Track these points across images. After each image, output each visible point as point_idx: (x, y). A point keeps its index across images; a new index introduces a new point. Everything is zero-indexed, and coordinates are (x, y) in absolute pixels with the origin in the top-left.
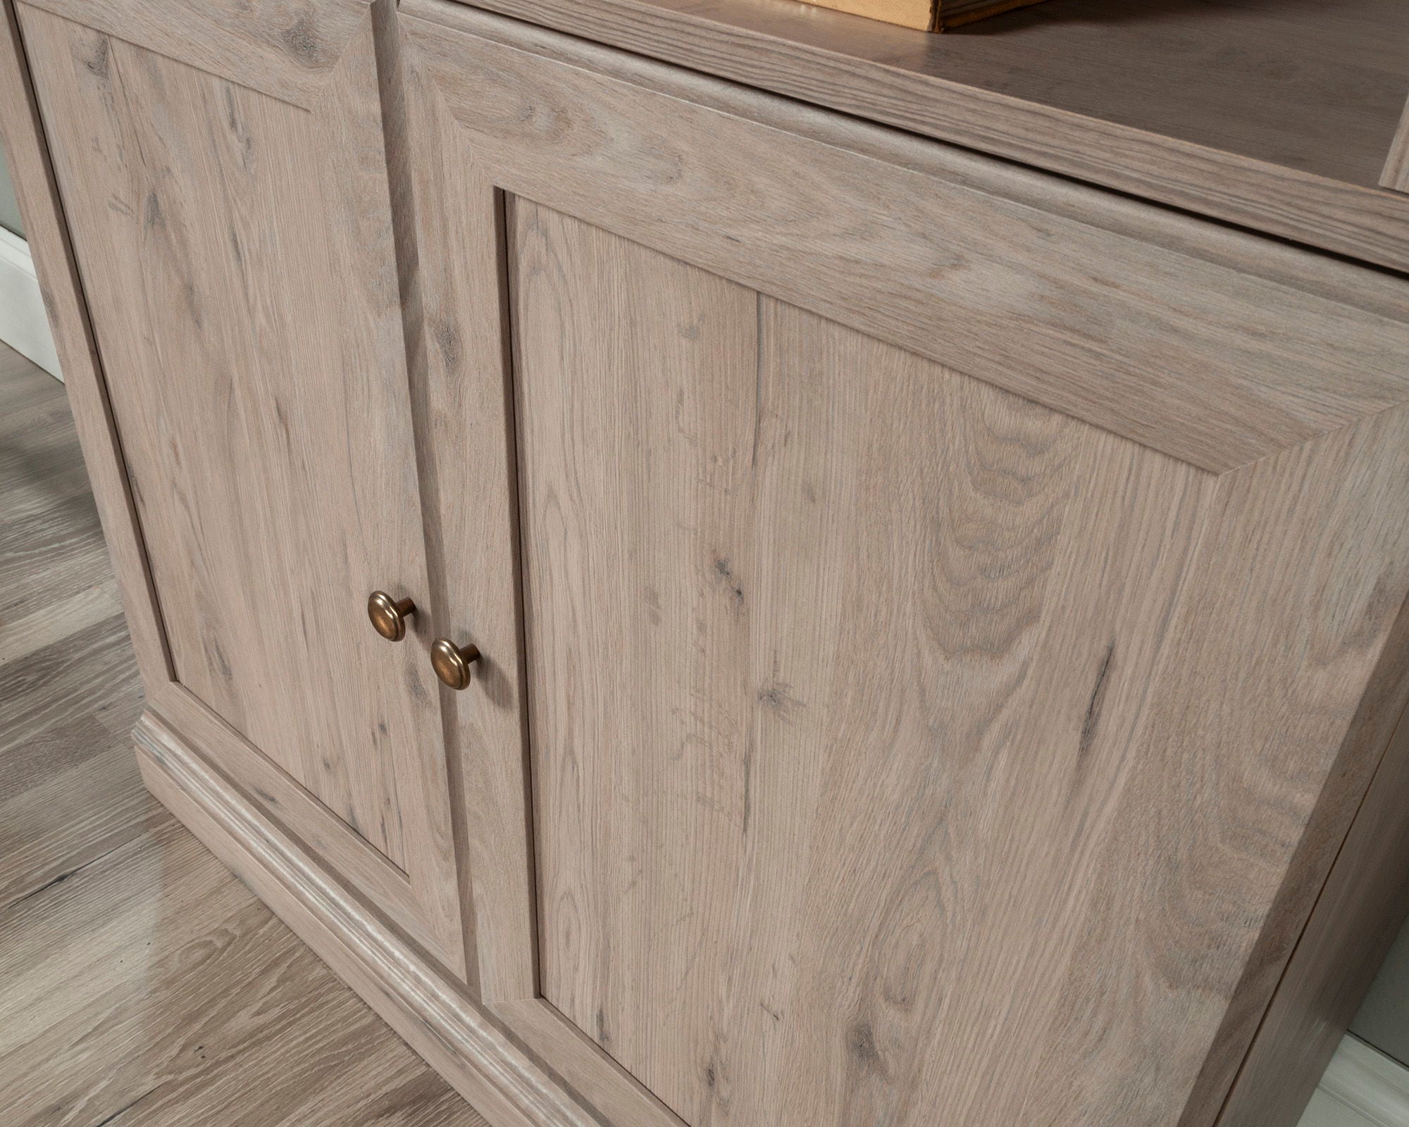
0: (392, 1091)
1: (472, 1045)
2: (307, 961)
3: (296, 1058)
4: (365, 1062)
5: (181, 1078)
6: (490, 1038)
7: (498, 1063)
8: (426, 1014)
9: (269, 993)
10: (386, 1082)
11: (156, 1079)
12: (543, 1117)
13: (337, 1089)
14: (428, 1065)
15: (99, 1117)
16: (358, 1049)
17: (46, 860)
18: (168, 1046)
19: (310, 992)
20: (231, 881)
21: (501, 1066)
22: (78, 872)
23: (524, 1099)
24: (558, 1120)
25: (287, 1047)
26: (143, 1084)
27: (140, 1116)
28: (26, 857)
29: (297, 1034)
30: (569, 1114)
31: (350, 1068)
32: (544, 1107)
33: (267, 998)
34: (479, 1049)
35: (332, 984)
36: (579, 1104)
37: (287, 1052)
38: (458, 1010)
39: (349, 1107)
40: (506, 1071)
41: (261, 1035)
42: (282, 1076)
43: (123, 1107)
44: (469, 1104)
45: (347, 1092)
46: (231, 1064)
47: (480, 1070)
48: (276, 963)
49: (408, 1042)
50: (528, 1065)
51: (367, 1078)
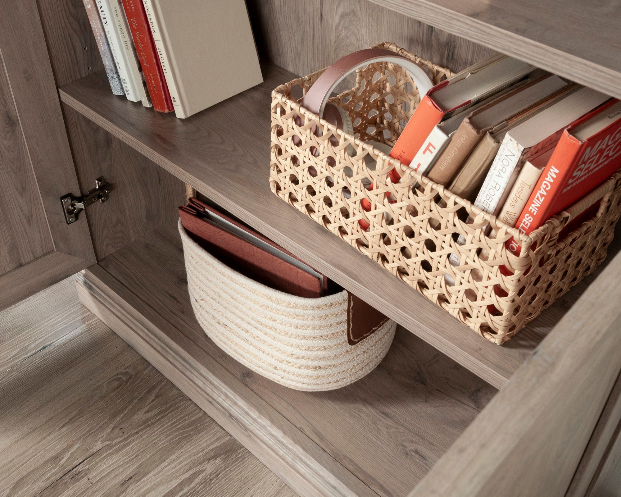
0: (214, 448)
1: (255, 426)
2: (168, 387)
3: (167, 433)
4: (201, 435)
5: (113, 443)
6: (263, 423)
7: (268, 435)
8: (231, 412)
9: (151, 402)
10: (211, 444)
11: (101, 443)
12: (291, 459)
13: (189, 447)
14: (231, 436)
15: (77, 461)
16: (196, 429)
17: (36, 338)
18: (106, 428)
19: (171, 402)
20: (127, 348)
21: (269, 436)
22: (52, 344)
23: (281, 451)
24: (298, 461)
25: (162, 428)
26: (96, 446)
27: (96, 461)
28: (26, 337)
29: (167, 421)
30: (303, 458)
31: (193, 437)
32: (291, 454)
33: (151, 405)
34: (258, 428)
35: (182, 398)
36: (307, 453)
37: (163, 430)
38: (247, 410)
39: (195, 455)
40: (271, 438)
41: (149, 422)
42: (161, 441)
43: (88, 456)
44: (252, 454)
45: (193, 449)
46: (137, 436)
47: (258, 438)
48: (153, 388)
49: (220, 425)
50: (282, 435)
51: (202, 442)
